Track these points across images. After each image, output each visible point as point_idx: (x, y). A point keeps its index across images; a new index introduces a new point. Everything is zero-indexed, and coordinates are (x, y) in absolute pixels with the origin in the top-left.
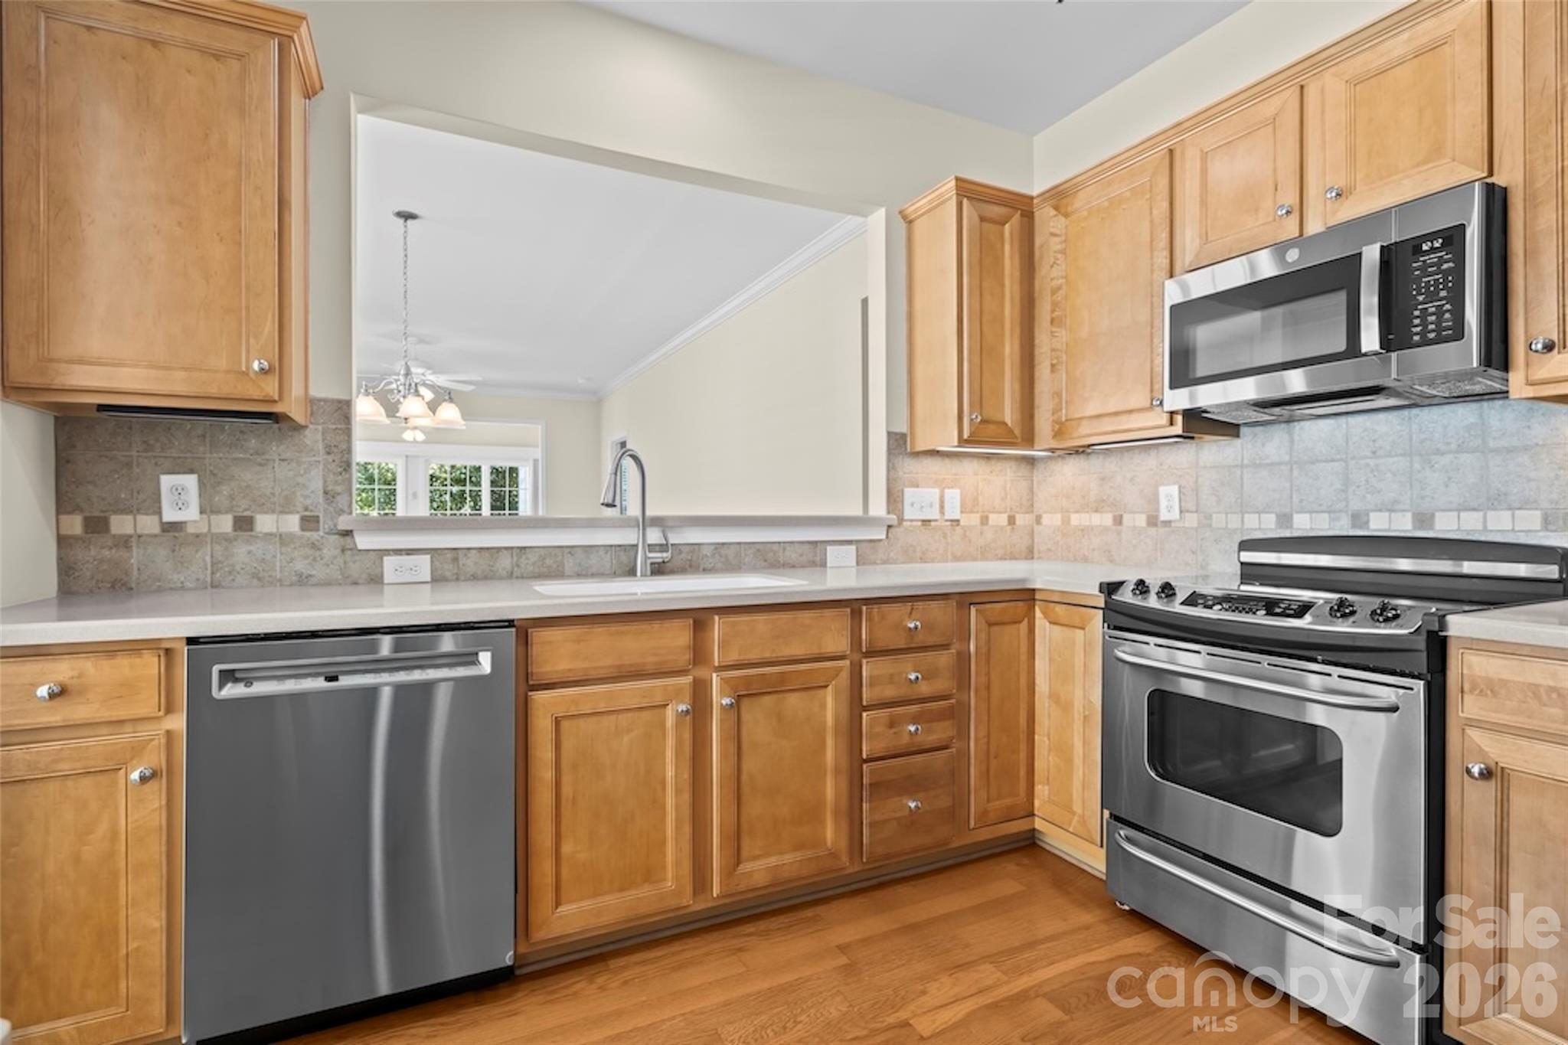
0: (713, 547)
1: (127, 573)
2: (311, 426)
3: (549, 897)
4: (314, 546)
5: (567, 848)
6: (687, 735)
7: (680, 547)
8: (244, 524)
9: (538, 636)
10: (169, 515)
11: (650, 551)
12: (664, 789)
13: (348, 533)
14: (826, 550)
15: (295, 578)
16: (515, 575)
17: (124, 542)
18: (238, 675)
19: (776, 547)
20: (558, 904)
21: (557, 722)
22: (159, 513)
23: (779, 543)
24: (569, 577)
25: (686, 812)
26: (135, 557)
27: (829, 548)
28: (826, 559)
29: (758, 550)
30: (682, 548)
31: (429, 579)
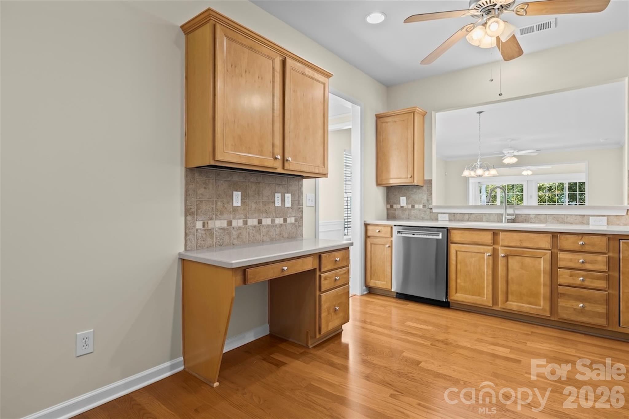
0: (534, 215)
1: (395, 215)
2: (425, 186)
3: (454, 290)
4: (425, 211)
5: (459, 281)
6: (491, 262)
7: (522, 215)
8: (413, 206)
9: (453, 232)
10: (402, 205)
11: (507, 215)
12: (484, 274)
13: (431, 209)
14: (589, 218)
15: (421, 218)
16: (469, 220)
17: (395, 210)
18: (400, 232)
19: (562, 216)
20: (456, 293)
21: (456, 252)
22: (400, 204)
23: (565, 215)
24: (484, 222)
25: (491, 282)
26: (397, 212)
27: (590, 218)
28: (589, 221)
29: (554, 217)
30: (523, 215)
31: (448, 220)
